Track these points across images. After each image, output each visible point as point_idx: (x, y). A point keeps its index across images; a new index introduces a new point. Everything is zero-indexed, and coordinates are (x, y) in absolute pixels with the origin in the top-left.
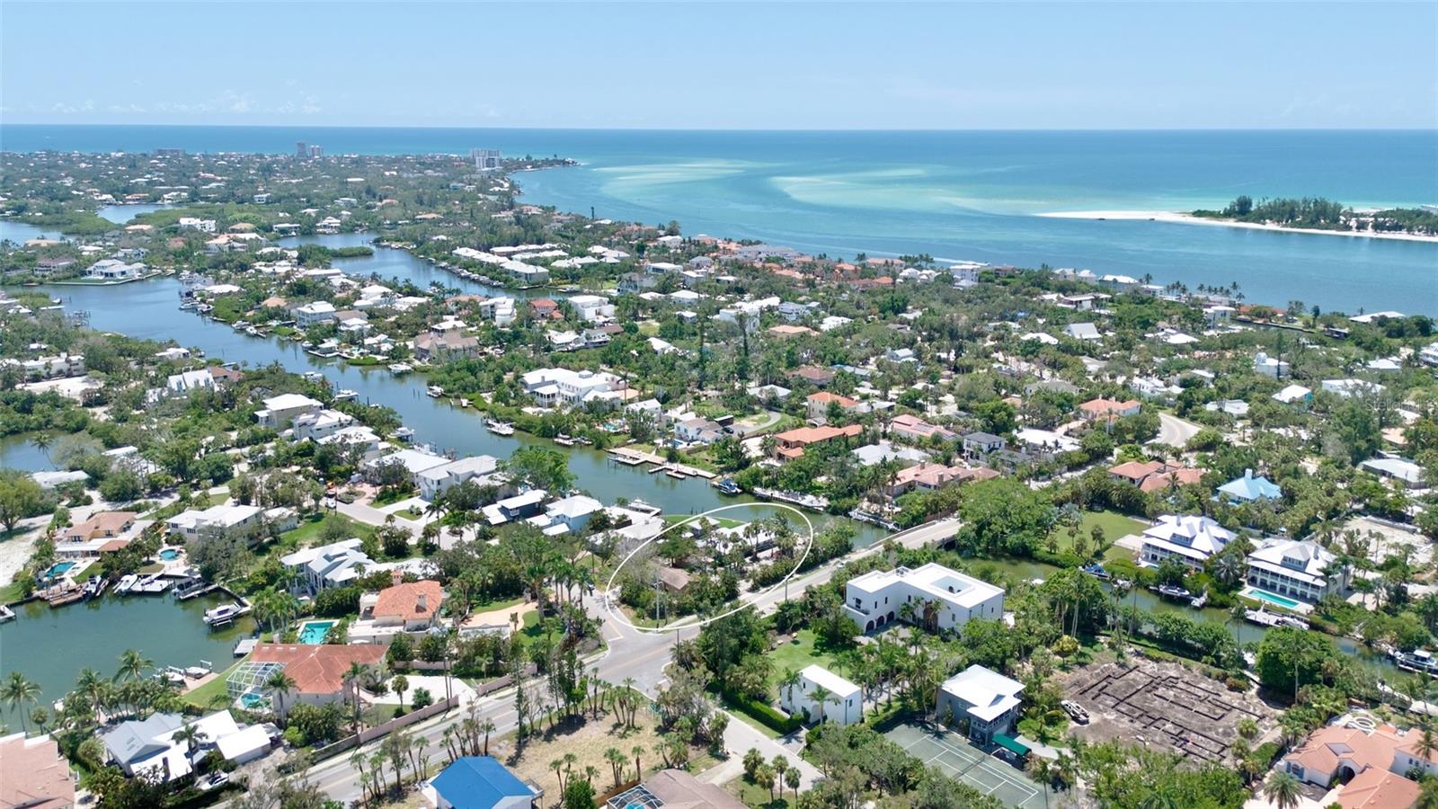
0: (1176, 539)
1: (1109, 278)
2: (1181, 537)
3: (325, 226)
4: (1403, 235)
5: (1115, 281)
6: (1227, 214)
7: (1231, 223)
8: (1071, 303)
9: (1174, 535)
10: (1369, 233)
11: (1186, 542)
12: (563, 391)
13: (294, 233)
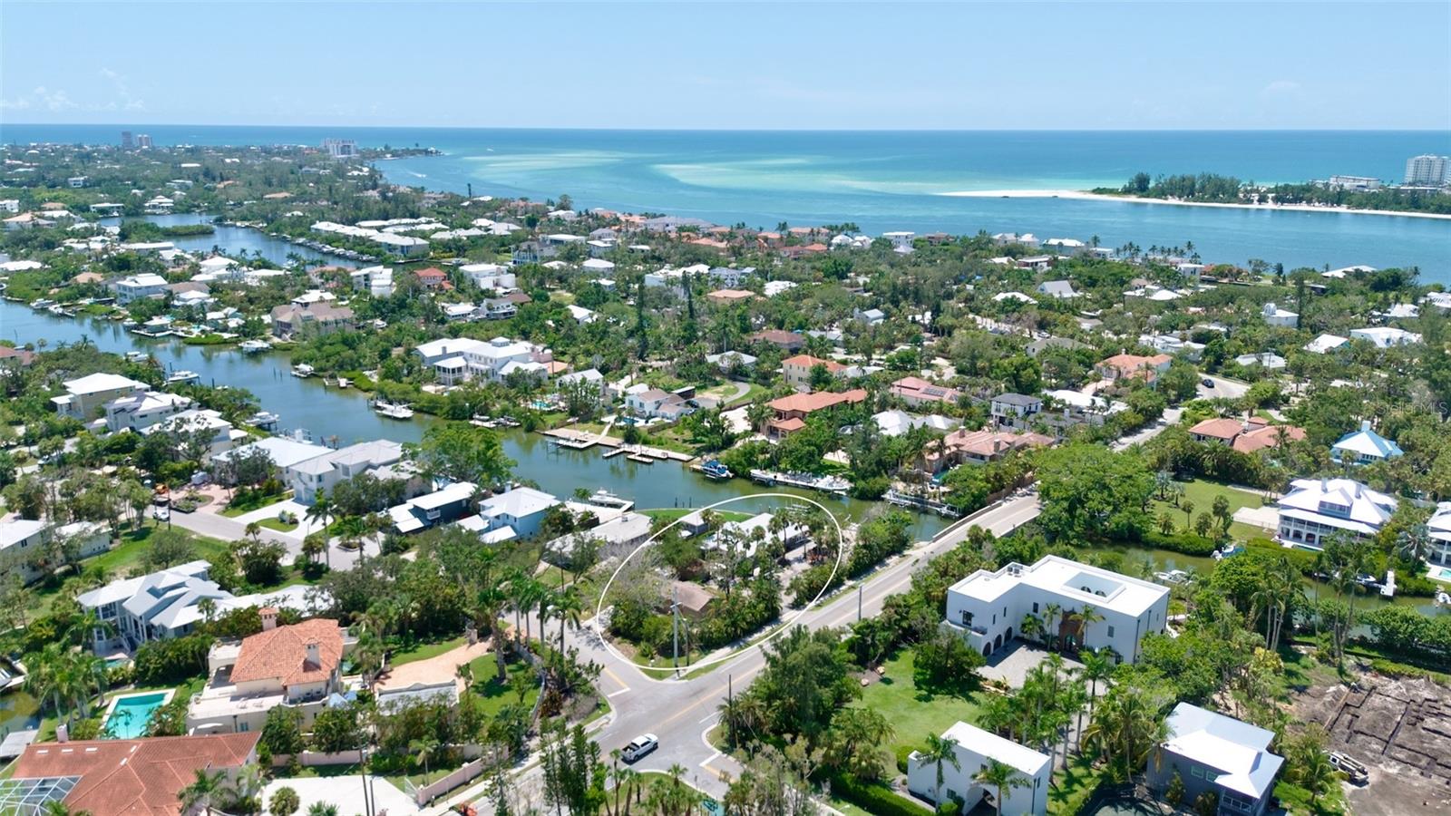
0: (1325, 509)
1: (1054, 242)
2: (1332, 505)
3: (154, 207)
4: (1303, 207)
5: (1061, 245)
6: (1127, 191)
7: (1133, 199)
8: (1027, 265)
9: (1322, 504)
10: (1270, 205)
11: (1343, 512)
12: (473, 364)
13: (116, 214)
